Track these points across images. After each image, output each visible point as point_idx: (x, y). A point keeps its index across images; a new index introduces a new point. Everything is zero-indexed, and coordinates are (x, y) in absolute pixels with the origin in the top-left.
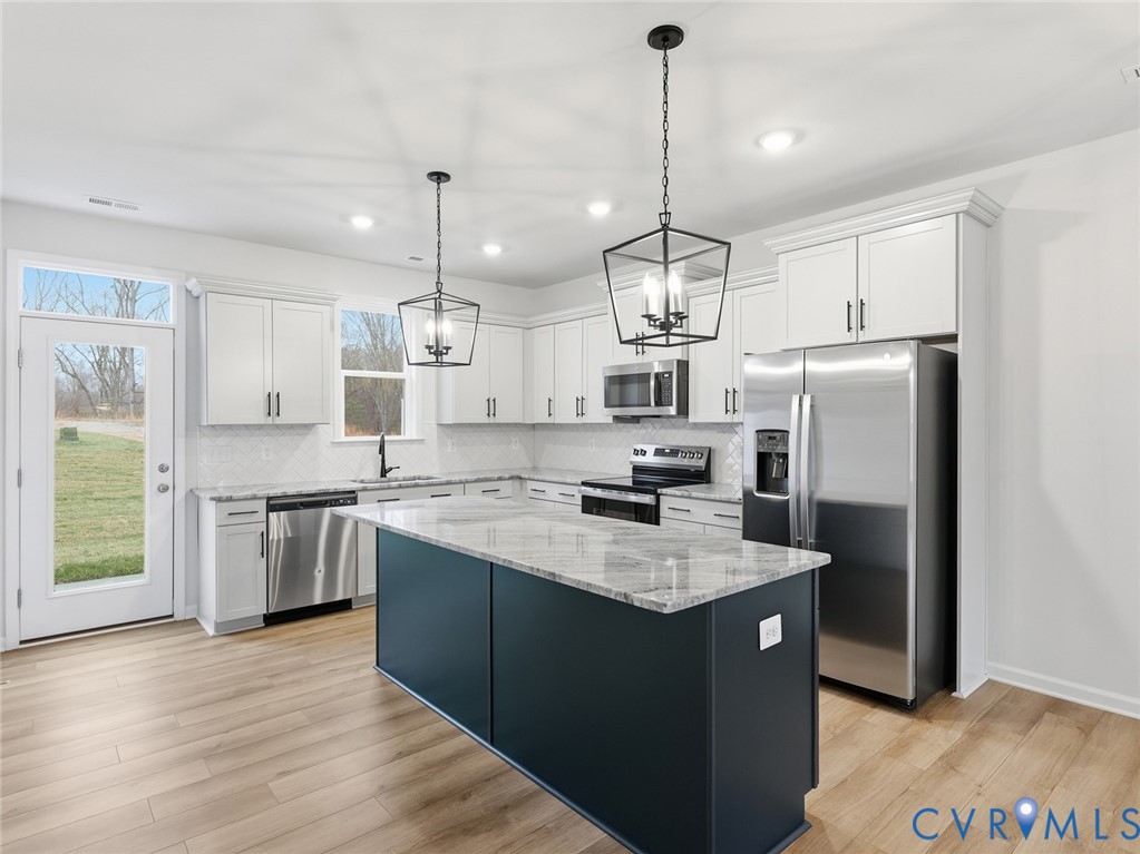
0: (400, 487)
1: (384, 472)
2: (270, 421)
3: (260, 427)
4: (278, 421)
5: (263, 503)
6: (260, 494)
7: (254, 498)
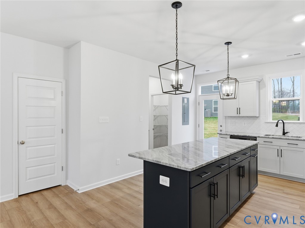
0: (273, 138)
1: (284, 133)
2: (238, 115)
3: (235, 117)
4: (240, 115)
5: (229, 136)
6: (228, 133)
7: (226, 135)
